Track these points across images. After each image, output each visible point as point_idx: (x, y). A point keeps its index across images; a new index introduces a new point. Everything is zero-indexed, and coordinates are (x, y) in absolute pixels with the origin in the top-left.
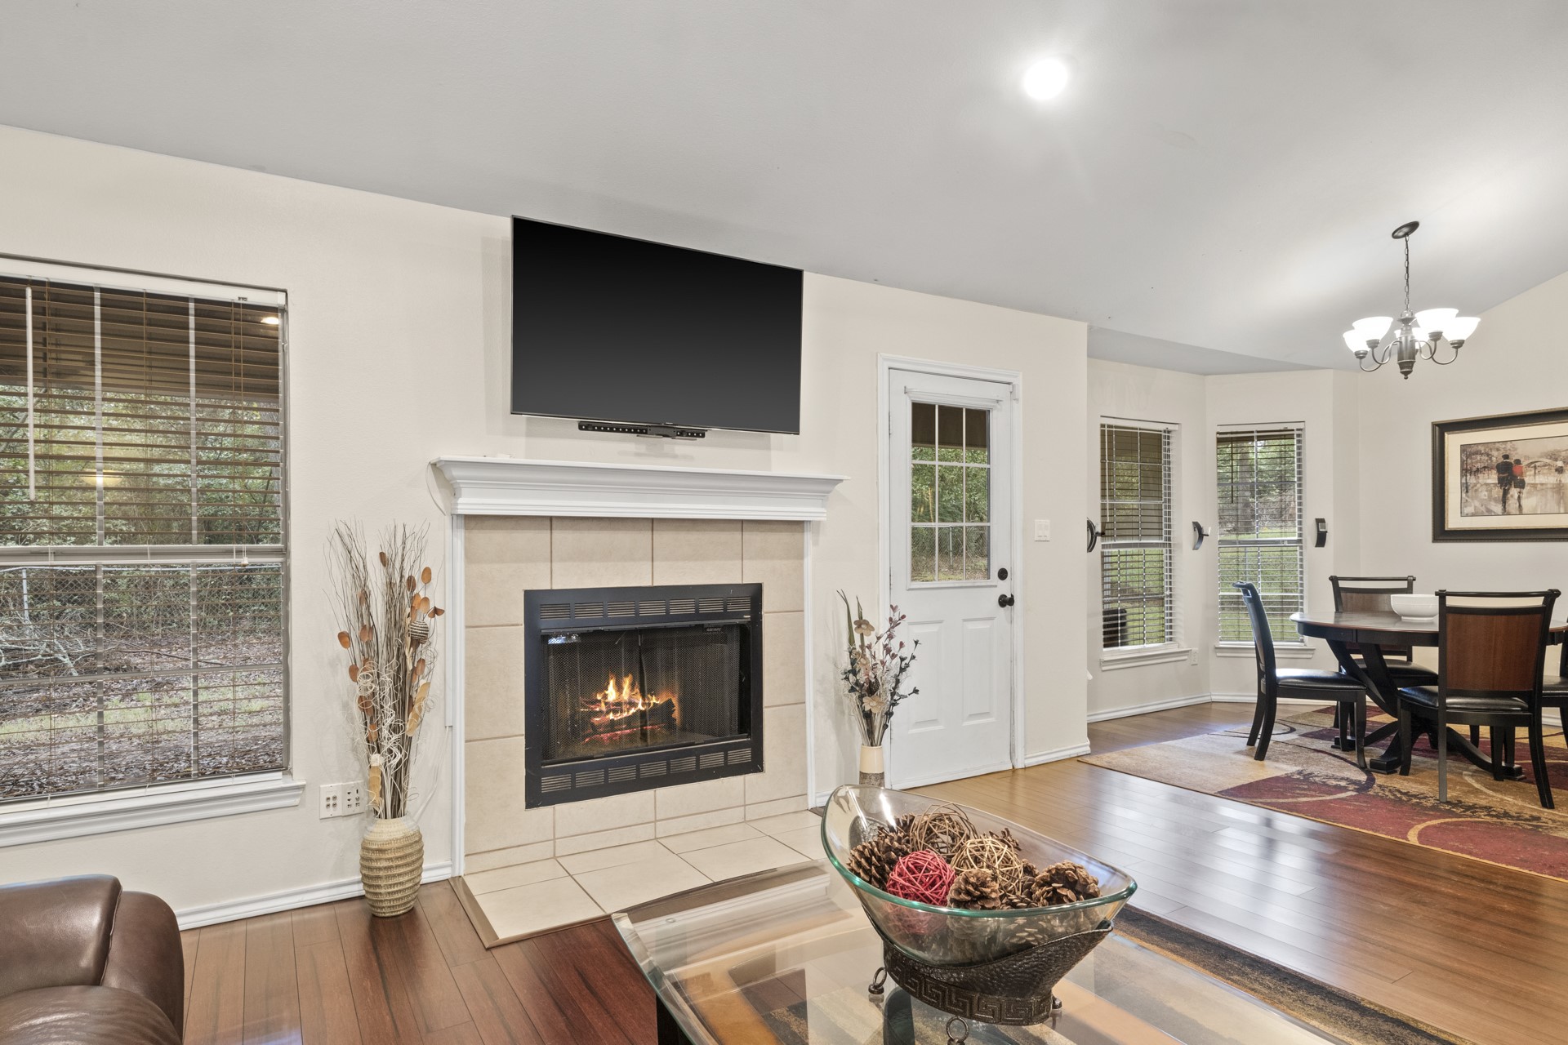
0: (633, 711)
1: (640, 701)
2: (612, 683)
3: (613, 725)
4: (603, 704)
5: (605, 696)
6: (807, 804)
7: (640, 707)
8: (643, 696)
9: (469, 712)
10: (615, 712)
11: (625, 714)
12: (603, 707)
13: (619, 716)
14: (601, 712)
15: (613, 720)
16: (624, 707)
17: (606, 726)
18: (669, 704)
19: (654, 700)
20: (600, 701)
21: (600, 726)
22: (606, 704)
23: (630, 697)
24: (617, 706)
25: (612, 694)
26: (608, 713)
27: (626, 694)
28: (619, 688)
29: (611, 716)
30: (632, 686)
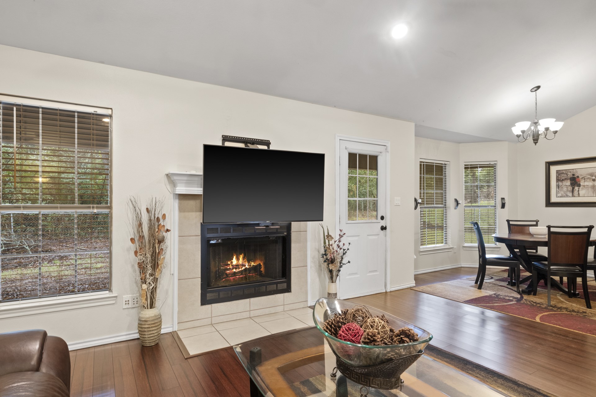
0: (244, 268)
2: (235, 257)
3: (235, 274)
4: (231, 266)
5: (232, 262)
6: (308, 304)
7: (247, 266)
8: (248, 262)
9: (180, 269)
10: (236, 268)
13: (238, 270)
14: (230, 269)
15: (235, 272)
16: (240, 267)
17: (232, 274)
19: (253, 264)
20: (229, 264)
21: (229, 274)
23: (243, 262)
24: (237, 266)
25: (235, 261)
26: (233, 269)
27: (241, 262)
28: (238, 259)
30: (244, 258)
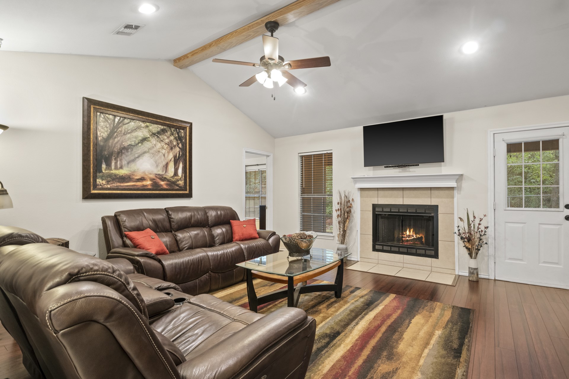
0: (413, 238)
1: (415, 236)
2: (408, 230)
3: (407, 241)
4: (405, 235)
5: (406, 233)
6: (455, 273)
7: (415, 237)
8: (416, 234)
9: (361, 228)
10: (408, 237)
11: (411, 238)
12: (406, 236)
13: (409, 239)
14: (405, 237)
15: (408, 239)
16: (411, 237)
17: (406, 241)
18: (422, 237)
19: (418, 236)
20: (405, 234)
21: (404, 240)
22: (406, 235)
23: (412, 234)
24: (409, 236)
25: (408, 233)
26: (407, 237)
27: (411, 233)
28: (410, 231)
29: (407, 238)
30: (413, 231)
